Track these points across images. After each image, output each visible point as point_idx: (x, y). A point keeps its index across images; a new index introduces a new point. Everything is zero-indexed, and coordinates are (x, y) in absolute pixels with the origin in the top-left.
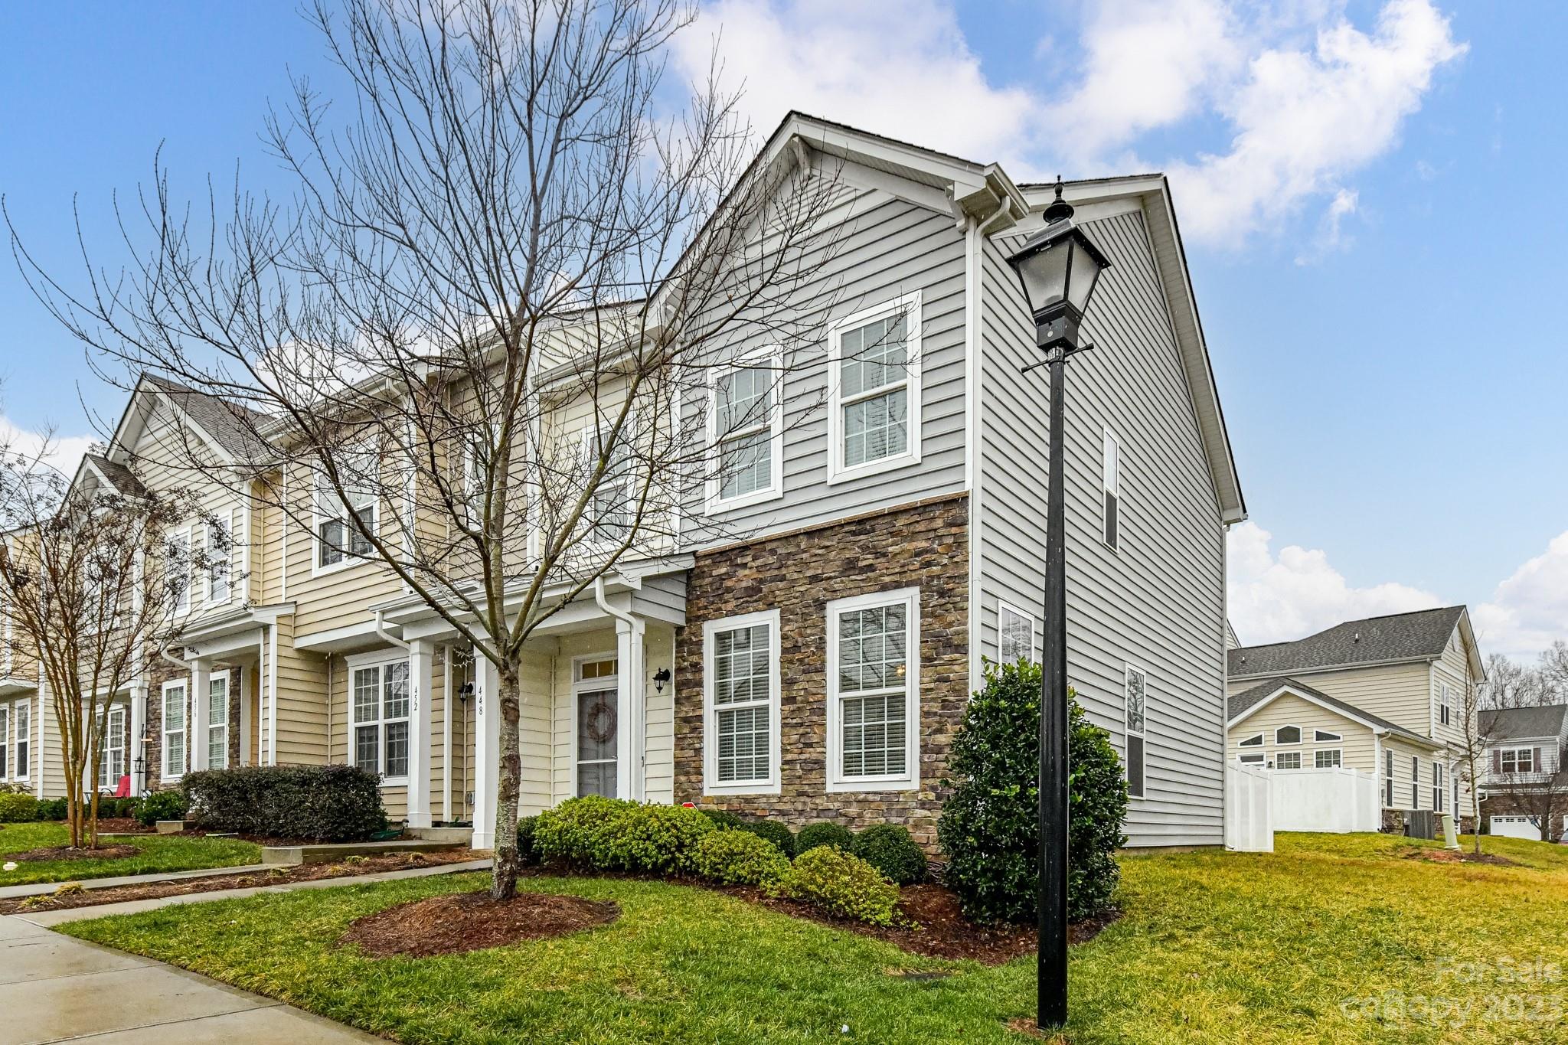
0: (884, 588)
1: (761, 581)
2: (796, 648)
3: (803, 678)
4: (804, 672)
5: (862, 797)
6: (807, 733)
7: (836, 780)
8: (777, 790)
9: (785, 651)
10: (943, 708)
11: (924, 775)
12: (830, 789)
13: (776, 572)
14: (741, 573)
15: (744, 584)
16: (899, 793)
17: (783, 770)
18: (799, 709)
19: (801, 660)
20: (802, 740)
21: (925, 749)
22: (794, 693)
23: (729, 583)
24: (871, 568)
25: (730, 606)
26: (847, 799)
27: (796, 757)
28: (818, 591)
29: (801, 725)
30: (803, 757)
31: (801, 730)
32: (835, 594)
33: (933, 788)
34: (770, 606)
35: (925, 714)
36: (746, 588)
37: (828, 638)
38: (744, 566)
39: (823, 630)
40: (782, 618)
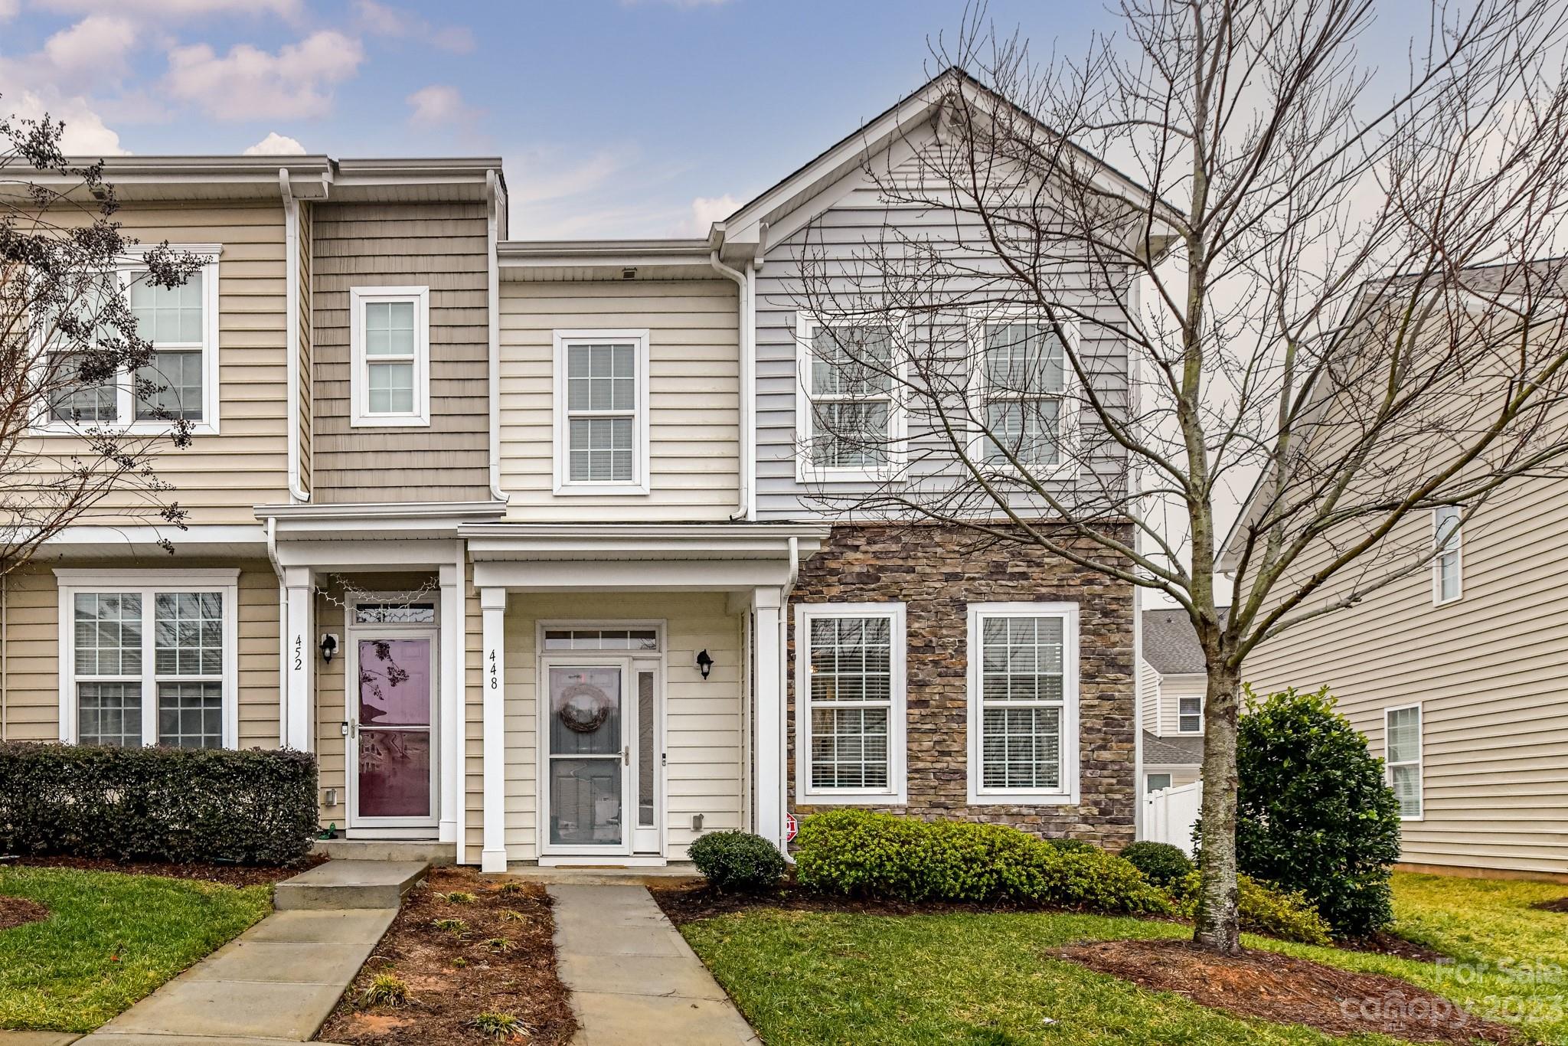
0: (1040, 598)
1: (882, 569)
2: (928, 647)
3: (938, 680)
4: (940, 675)
5: (1015, 810)
6: (944, 740)
7: (977, 792)
8: (903, 800)
9: (912, 649)
10: (1106, 725)
11: (1086, 789)
12: (971, 800)
13: (901, 562)
14: (851, 555)
15: (857, 569)
16: (1058, 807)
17: (909, 779)
18: (934, 715)
19: (935, 663)
20: (937, 748)
21: (1086, 764)
22: (926, 697)
23: (833, 565)
24: (1024, 576)
25: (835, 591)
26: (996, 813)
27: (929, 765)
28: (957, 589)
29: (934, 731)
30: (939, 766)
31: (936, 738)
32: (980, 597)
33: (1096, 803)
34: (893, 598)
35: (1086, 730)
36: (859, 574)
37: (970, 640)
38: (856, 548)
39: (965, 632)
40: (909, 613)
